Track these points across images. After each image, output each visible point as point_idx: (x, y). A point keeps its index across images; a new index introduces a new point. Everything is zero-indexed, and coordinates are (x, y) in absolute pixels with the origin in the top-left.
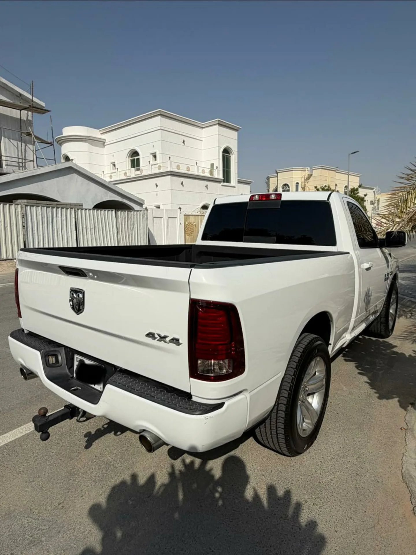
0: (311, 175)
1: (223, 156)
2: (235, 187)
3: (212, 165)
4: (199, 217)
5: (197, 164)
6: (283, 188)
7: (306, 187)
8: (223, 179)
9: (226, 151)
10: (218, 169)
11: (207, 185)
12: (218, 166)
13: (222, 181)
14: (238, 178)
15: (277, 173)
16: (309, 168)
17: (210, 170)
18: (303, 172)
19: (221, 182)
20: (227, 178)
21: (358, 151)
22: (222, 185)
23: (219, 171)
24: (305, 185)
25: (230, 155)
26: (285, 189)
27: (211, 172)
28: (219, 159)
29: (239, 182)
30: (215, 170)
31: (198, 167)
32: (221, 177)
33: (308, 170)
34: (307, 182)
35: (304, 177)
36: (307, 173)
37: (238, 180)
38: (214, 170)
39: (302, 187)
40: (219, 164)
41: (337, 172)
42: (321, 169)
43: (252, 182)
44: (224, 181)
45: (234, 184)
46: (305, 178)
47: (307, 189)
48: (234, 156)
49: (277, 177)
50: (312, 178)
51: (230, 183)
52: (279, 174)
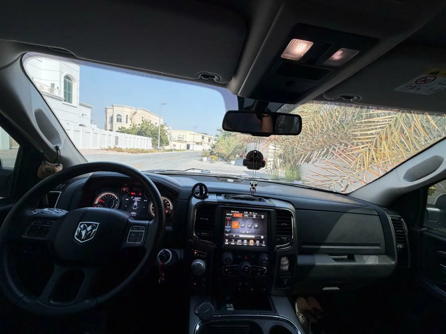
0: (136, 112)
1: (65, 80)
2: (76, 107)
3: (53, 85)
6: (117, 117)
7: (133, 119)
8: (64, 98)
9: (68, 78)
10: (59, 89)
12: (59, 87)
14: (79, 101)
15: (113, 107)
16: (135, 108)
17: (50, 88)
18: (131, 109)
19: (62, 101)
20: (68, 98)
22: (63, 103)
23: (60, 91)
24: (132, 117)
25: (72, 82)
27: (52, 91)
28: (60, 82)
29: (80, 104)
30: (56, 89)
32: (62, 96)
34: (134, 116)
35: (131, 112)
36: (133, 111)
39: (130, 119)
40: (60, 85)
41: (151, 114)
42: (142, 110)
43: (93, 107)
44: (65, 101)
45: (76, 105)
47: (133, 120)
48: (76, 83)
49: (113, 109)
50: (136, 114)
51: (72, 103)
52: (114, 107)
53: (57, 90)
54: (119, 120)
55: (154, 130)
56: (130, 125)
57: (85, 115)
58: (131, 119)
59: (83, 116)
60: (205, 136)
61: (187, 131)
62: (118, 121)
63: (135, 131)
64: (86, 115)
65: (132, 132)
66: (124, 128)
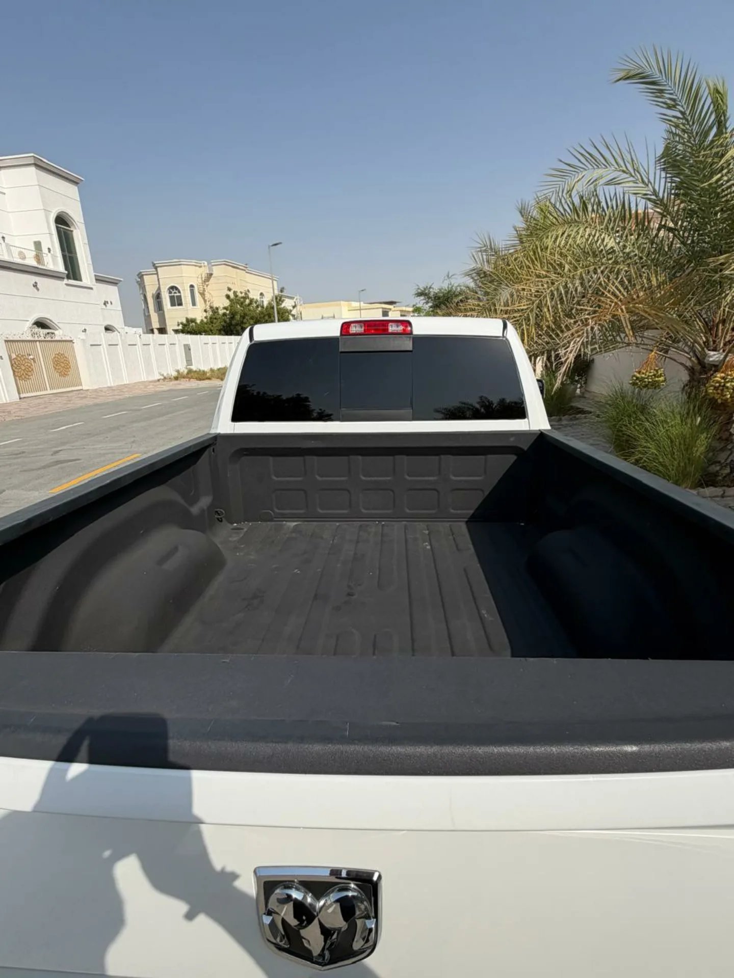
0: (211, 274)
1: (58, 229)
2: (91, 289)
3: (38, 245)
4: (38, 343)
5: (4, 241)
6: (170, 293)
7: (206, 293)
8: (66, 272)
9: (62, 221)
10: (52, 252)
11: (36, 283)
12: (50, 247)
13: (65, 276)
14: (95, 272)
15: (156, 268)
16: (206, 263)
17: (34, 253)
18: (197, 268)
19: (63, 278)
20: (72, 271)
21: (280, 243)
22: (67, 285)
23: (54, 257)
24: (204, 289)
25: (71, 229)
26: (172, 294)
27: (39, 258)
28: (51, 234)
29: (99, 280)
30: (47, 254)
31: (8, 246)
32: (61, 268)
33: (204, 266)
34: (207, 286)
35: (200, 276)
36: (204, 271)
37: (95, 276)
38: (44, 255)
39: (200, 293)
40: (51, 242)
41: (246, 272)
42: (224, 266)
43: (120, 281)
44: (68, 277)
45: (89, 284)
46: (202, 278)
47: (207, 296)
48: (78, 230)
49: (157, 274)
50: (212, 280)
51: (81, 280)
52: (158, 269)
53: (49, 254)
54: (177, 301)
55: (262, 316)
56: (205, 311)
57: (109, 303)
58: (202, 294)
59: (106, 306)
60: (390, 309)
61: (342, 302)
62: (173, 304)
63: (218, 325)
64: (111, 303)
65: (212, 328)
66: (193, 321)
